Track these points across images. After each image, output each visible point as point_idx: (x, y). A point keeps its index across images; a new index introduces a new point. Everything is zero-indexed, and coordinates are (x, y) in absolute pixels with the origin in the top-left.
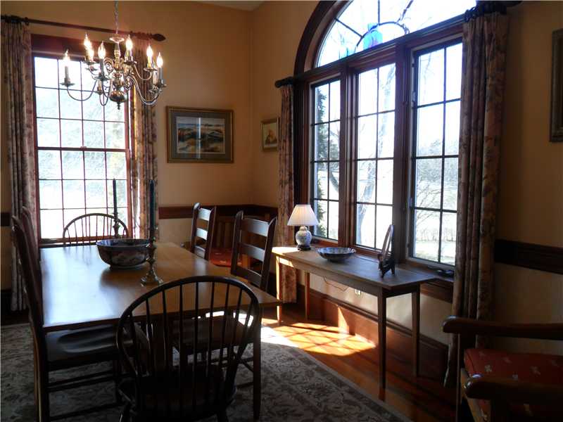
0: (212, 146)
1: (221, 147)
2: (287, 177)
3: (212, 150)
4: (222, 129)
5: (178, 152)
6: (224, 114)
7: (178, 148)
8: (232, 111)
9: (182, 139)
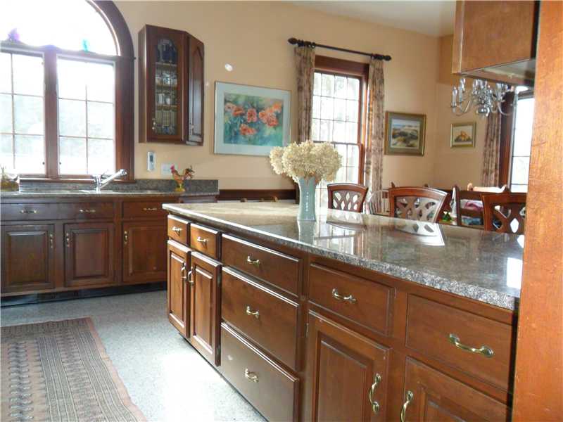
0: (411, 142)
1: (417, 143)
2: (494, 167)
3: (412, 146)
4: (418, 129)
5: (392, 146)
6: (420, 117)
7: (392, 143)
8: (426, 116)
9: (394, 136)
